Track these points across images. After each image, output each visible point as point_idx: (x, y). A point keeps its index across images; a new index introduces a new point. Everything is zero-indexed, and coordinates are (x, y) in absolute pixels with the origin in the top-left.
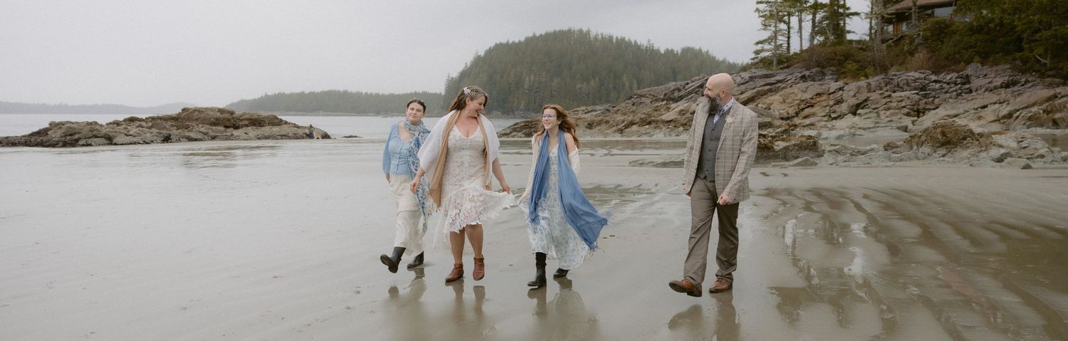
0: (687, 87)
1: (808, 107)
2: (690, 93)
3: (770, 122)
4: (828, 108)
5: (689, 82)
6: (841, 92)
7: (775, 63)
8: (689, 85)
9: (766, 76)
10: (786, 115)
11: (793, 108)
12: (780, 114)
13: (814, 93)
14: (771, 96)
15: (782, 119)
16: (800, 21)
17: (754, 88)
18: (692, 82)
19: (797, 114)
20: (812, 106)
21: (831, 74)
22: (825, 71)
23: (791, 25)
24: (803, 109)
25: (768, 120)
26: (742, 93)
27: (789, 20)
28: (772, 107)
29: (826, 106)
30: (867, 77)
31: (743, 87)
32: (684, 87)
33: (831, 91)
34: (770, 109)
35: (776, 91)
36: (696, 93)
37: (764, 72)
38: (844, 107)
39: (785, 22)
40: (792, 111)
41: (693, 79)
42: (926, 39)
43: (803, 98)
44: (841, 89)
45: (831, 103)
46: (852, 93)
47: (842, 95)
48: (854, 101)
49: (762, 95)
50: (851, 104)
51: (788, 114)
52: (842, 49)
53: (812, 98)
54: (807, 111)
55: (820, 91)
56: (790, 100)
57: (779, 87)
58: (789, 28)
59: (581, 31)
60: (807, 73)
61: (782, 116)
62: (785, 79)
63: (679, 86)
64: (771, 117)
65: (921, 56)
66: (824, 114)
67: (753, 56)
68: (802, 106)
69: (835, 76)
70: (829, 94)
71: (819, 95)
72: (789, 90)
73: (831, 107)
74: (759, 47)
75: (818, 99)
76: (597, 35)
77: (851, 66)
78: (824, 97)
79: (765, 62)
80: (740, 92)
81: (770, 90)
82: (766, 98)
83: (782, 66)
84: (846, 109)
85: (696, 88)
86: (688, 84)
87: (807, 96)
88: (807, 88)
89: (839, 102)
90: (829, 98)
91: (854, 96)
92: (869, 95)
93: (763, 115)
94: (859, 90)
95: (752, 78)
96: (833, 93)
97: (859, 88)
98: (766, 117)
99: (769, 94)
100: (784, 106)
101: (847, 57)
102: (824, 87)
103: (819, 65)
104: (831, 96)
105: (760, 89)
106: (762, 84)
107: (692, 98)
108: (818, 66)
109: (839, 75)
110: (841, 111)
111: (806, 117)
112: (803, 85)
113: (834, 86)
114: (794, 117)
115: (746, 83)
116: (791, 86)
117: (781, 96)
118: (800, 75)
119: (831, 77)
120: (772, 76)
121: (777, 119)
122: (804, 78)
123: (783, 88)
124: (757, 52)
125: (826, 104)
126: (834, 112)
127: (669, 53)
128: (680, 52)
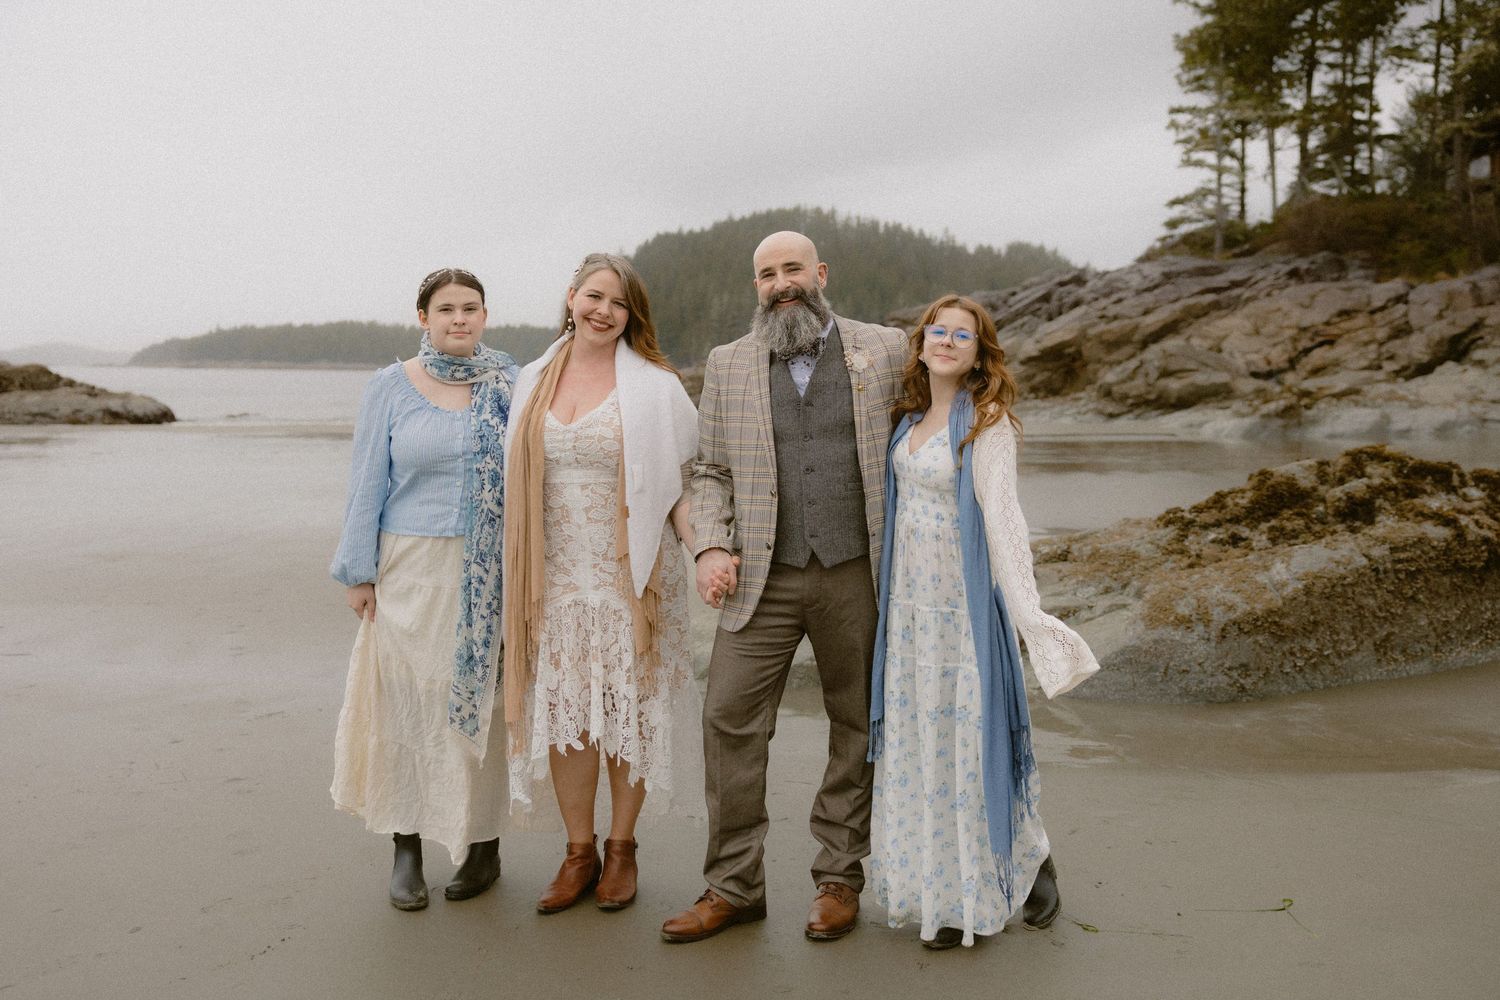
0: (1012, 300)
1: (1321, 344)
2: (1019, 314)
3: (1225, 385)
4: (1373, 347)
5: (1017, 289)
6: (1401, 308)
7: (1218, 243)
8: (1017, 297)
9: (1203, 272)
10: (1263, 367)
11: (1279, 348)
12: (1248, 364)
13: (1333, 310)
14: (1221, 317)
15: (1255, 375)
16: (1272, 149)
17: (1176, 300)
18: (1026, 288)
19: (1292, 363)
20: (1331, 342)
21: (1361, 267)
22: (1345, 258)
23: (1248, 161)
24: (1307, 351)
25: (1221, 378)
26: (1146, 313)
27: (1243, 150)
28: (1225, 345)
29: (1366, 344)
30: (1452, 272)
31: (1148, 298)
32: (1005, 302)
33: (1377, 303)
34: (1220, 351)
35: (1233, 306)
36: (1034, 313)
37: (1200, 262)
38: (1417, 346)
39: (1233, 155)
40: (1279, 356)
41: (1026, 283)
43: (1305, 323)
44: (1401, 299)
45: (1381, 334)
46: (1432, 309)
47: (1406, 315)
48: (1443, 329)
49: (1198, 317)
50: (1437, 337)
51: (1269, 363)
53: (1328, 323)
54: (1319, 356)
55: (1348, 305)
56: (1270, 328)
57: (1239, 297)
58: (1243, 168)
59: (818, 211)
60: (1303, 264)
61: (1253, 369)
62: (1249, 279)
63: (993, 299)
64: (1228, 371)
66: (1364, 363)
67: (1164, 232)
68: (1305, 343)
69: (1371, 272)
70: (1373, 312)
71: (1346, 314)
72: (1264, 304)
73: (1381, 344)
74: (1177, 212)
75: (1346, 325)
76: (848, 219)
78: (1360, 320)
79: (1196, 243)
80: (1141, 310)
81: (1216, 306)
82: (1207, 324)
83: (1237, 250)
84: (1424, 350)
85: (1032, 303)
86: (1014, 294)
87: (1315, 317)
88: (1313, 297)
89: (1402, 331)
90: (1373, 323)
91: (1440, 316)
92: (1480, 312)
93: (1207, 365)
94: (1450, 301)
95: (1168, 277)
96: (1382, 309)
97: (1451, 296)
98: (1215, 370)
99: (1214, 314)
100: (1255, 343)
102: (1355, 294)
103: (1326, 244)
104: (1378, 316)
105: (1192, 301)
106: (1197, 289)
107: (1023, 325)
108: (1327, 248)
109: (1382, 270)
110: (1409, 356)
111: (1316, 371)
112: (1299, 292)
114: (1282, 371)
115: (1156, 287)
116: (1269, 295)
117: (1248, 317)
118: (1287, 268)
119: (1361, 273)
120: (1218, 271)
121: (1243, 376)
122: (1294, 274)
123: (1249, 300)
124: (1172, 224)
125: (1366, 338)
126: (1391, 358)
127: (985, 253)
128: (1003, 251)
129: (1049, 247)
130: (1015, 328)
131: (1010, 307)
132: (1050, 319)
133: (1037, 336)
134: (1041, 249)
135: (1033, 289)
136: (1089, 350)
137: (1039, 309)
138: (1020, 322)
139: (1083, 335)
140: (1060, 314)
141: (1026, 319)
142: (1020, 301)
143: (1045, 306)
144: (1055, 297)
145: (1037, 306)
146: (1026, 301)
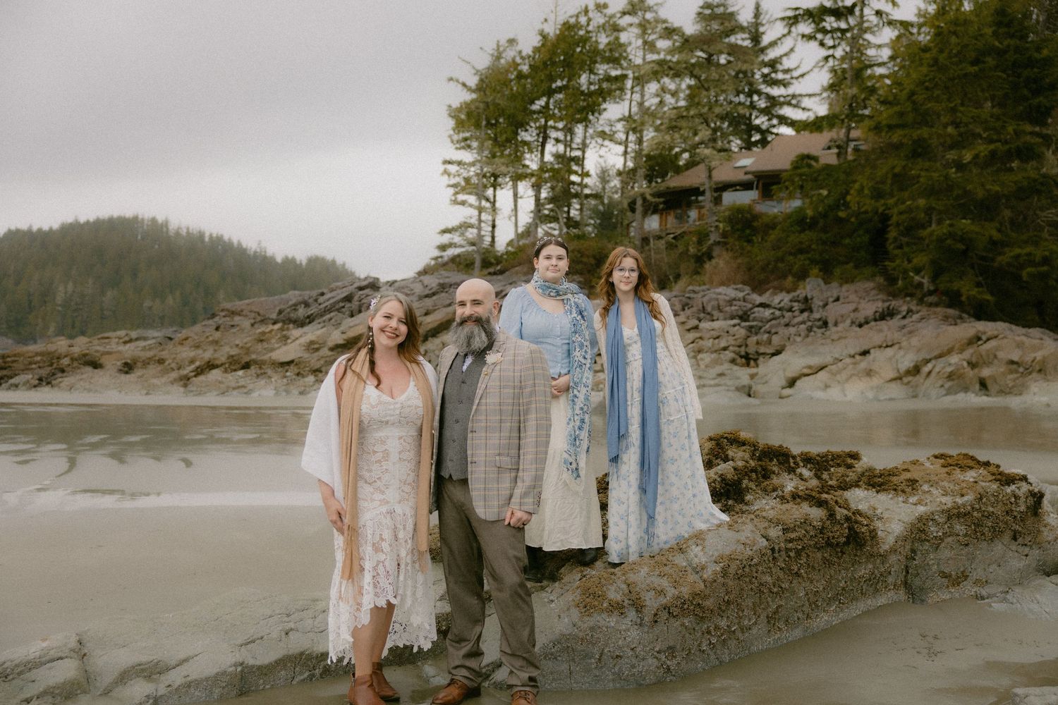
0: (321, 299)
2: (328, 310)
5: (325, 291)
8: (325, 297)
16: (516, 197)
18: (331, 290)
26: (427, 314)
27: (494, 196)
32: (316, 300)
36: (338, 310)
39: (487, 199)
58: (494, 209)
63: (306, 298)
74: (446, 239)
85: (338, 302)
86: (322, 294)
95: (443, 287)
107: (330, 319)
124: (442, 248)
127: (289, 263)
128: (304, 262)
129: (339, 262)
130: (324, 322)
131: (320, 304)
132: (352, 316)
133: (342, 328)
134: (334, 262)
135: (339, 291)
137: (343, 307)
138: (328, 316)
140: (360, 311)
141: (332, 314)
142: (328, 300)
143: (348, 305)
144: (356, 298)
145: (341, 304)
146: (332, 301)
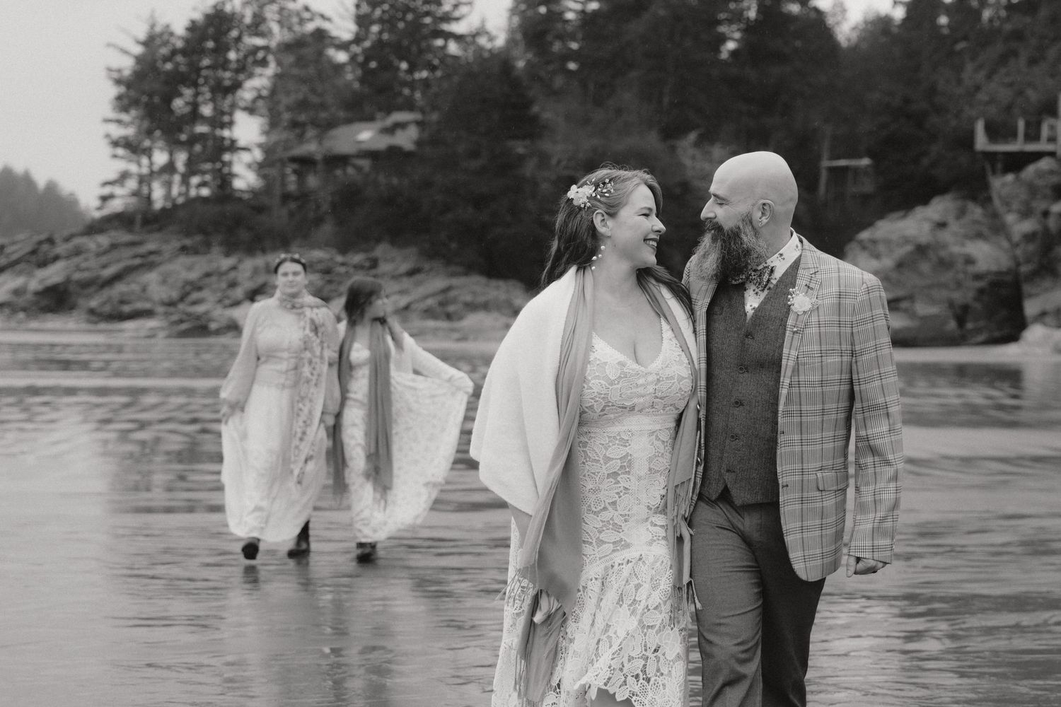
1: (195, 290)
3: (149, 309)
4: (220, 292)
7: (138, 223)
9: (133, 244)
10: (168, 300)
11: (175, 290)
12: (161, 298)
13: (202, 273)
14: (145, 273)
15: (164, 304)
17: (119, 262)
19: (182, 299)
20: (200, 289)
21: (217, 246)
22: (210, 240)
24: (189, 292)
25: (147, 306)
26: (104, 266)
30: (264, 251)
31: (104, 259)
33: (223, 269)
38: (239, 293)
40: (175, 295)
42: (334, 206)
43: (188, 278)
44: (234, 268)
46: (248, 274)
49: (132, 270)
52: (229, 208)
53: (200, 279)
54: (195, 296)
55: (209, 269)
56: (171, 280)
57: (154, 261)
60: (188, 242)
62: (159, 250)
65: (328, 228)
67: (101, 204)
68: (187, 288)
70: (220, 274)
71: (208, 275)
72: (167, 266)
75: (208, 280)
77: (244, 235)
78: (214, 279)
80: (99, 266)
81: (143, 265)
82: (140, 276)
87: (193, 276)
88: (193, 263)
91: (251, 278)
95: (114, 246)
96: (225, 272)
97: (256, 268)
99: (141, 269)
100: (164, 287)
101: (238, 221)
102: (212, 264)
106: (131, 253)
109: (229, 248)
111: (195, 303)
112: (184, 260)
113: (226, 263)
114: (177, 302)
115: (107, 252)
116: (170, 261)
117: (159, 274)
118: (180, 245)
120: (141, 243)
121: (158, 304)
122: (184, 249)
123: (160, 263)
124: (105, 199)
133: (38, 279)
136: (72, 288)
139: (68, 281)
